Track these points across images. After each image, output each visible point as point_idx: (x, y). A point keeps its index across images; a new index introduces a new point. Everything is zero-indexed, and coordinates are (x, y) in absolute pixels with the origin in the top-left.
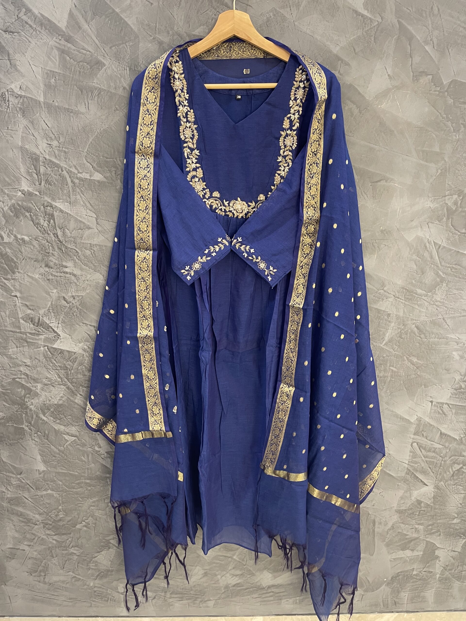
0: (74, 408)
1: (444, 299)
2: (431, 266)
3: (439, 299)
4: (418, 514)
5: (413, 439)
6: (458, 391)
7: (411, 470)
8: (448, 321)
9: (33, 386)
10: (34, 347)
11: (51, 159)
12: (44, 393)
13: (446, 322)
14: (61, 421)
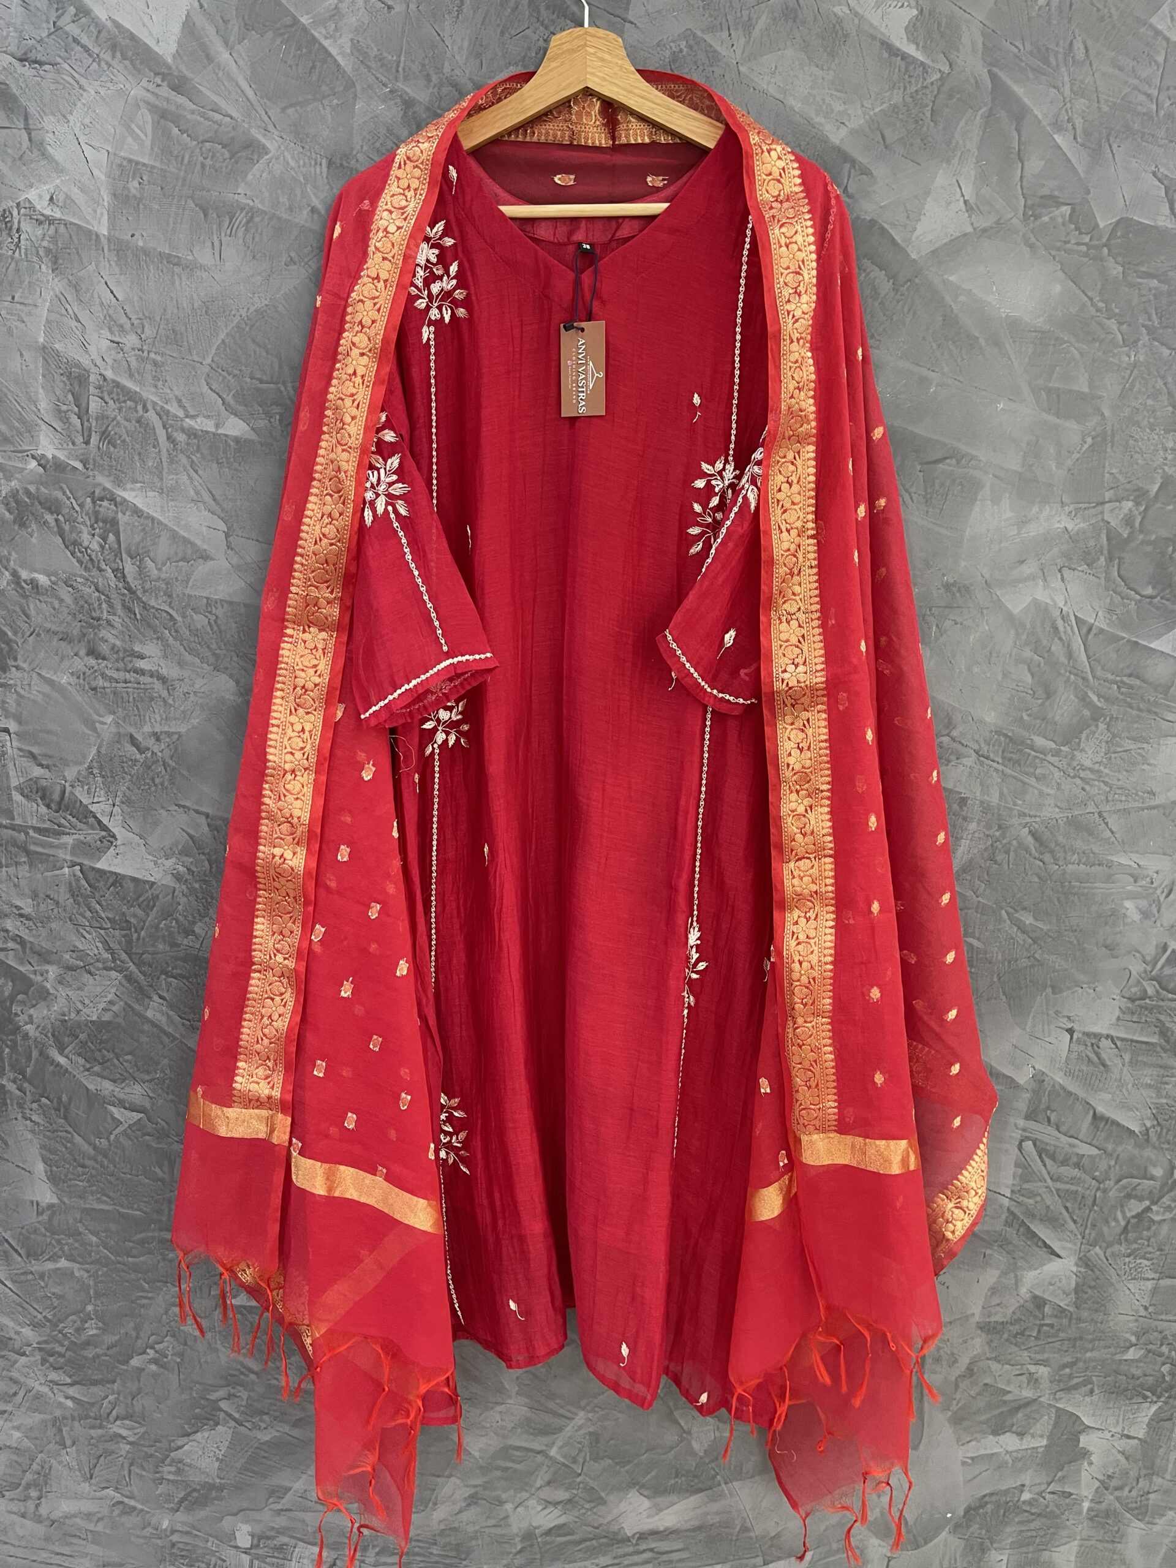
0: (143, 1032)
1: (1100, 763)
2: (1069, 678)
3: (1088, 763)
4: (1035, 1334)
5: (1024, 1130)
6: (1137, 1003)
7: (1019, 1214)
8: (1112, 820)
9: (35, 972)
10: (44, 866)
11: (118, 379)
12: (63, 992)
13: (1107, 824)
14: (104, 1069)
